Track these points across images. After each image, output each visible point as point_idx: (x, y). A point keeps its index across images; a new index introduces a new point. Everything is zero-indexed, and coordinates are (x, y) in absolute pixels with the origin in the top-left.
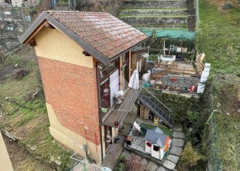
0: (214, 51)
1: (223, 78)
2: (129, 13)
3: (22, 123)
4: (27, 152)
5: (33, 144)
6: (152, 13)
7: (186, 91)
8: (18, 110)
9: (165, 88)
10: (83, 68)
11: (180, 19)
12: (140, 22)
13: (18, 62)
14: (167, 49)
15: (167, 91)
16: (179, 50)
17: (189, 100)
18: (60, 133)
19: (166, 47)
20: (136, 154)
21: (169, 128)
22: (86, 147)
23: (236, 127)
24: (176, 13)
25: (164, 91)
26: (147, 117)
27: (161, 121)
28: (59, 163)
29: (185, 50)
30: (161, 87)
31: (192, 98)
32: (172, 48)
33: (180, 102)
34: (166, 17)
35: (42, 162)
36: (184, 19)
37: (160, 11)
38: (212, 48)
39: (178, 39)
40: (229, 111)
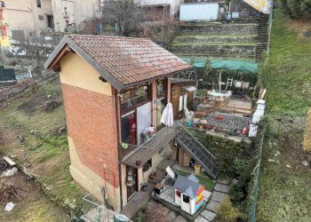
0: (286, 87)
1: (291, 122)
2: (185, 40)
3: (43, 160)
4: (42, 192)
5: (50, 183)
6: (212, 40)
7: (235, 133)
8: (41, 145)
9: (210, 129)
10: (102, 95)
11: (247, 47)
12: (197, 50)
13: (51, 92)
14: (223, 83)
15: (211, 133)
16: (238, 84)
17: (238, 145)
18: (81, 174)
19: (222, 81)
20: (165, 206)
21: (211, 178)
22: (104, 190)
23: (296, 182)
24: (243, 41)
25: (208, 133)
26: (187, 164)
27: (203, 170)
28: (73, 206)
29: (246, 85)
30: (205, 127)
31: (242, 142)
32: (230, 82)
33: (228, 147)
34: (229, 44)
35: (56, 205)
36: (251, 48)
37: (223, 37)
38: (284, 84)
39: (238, 71)
40: (290, 163)
